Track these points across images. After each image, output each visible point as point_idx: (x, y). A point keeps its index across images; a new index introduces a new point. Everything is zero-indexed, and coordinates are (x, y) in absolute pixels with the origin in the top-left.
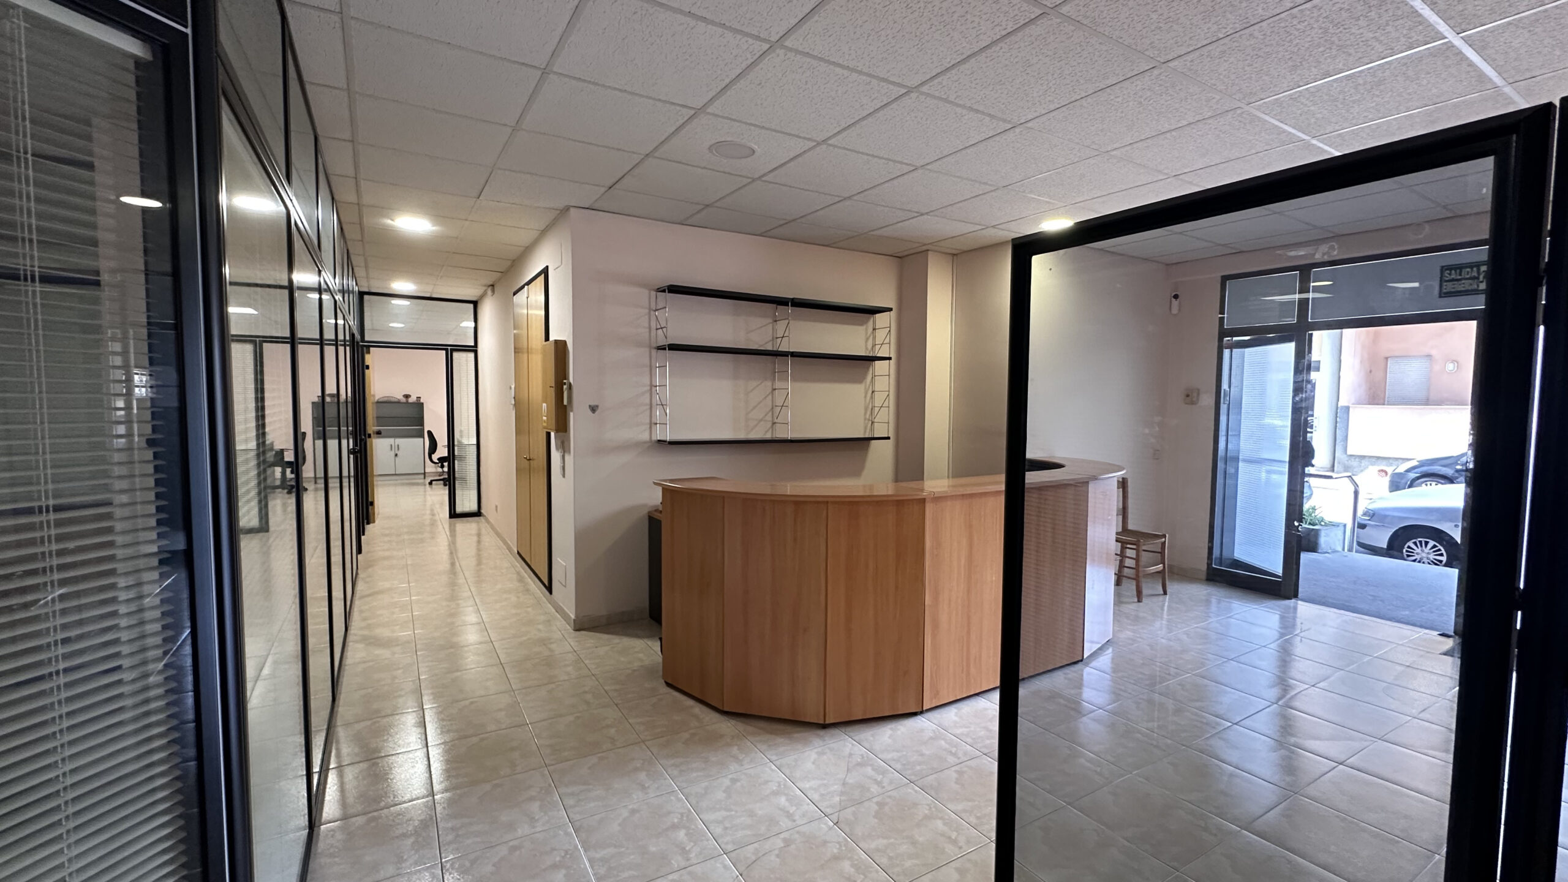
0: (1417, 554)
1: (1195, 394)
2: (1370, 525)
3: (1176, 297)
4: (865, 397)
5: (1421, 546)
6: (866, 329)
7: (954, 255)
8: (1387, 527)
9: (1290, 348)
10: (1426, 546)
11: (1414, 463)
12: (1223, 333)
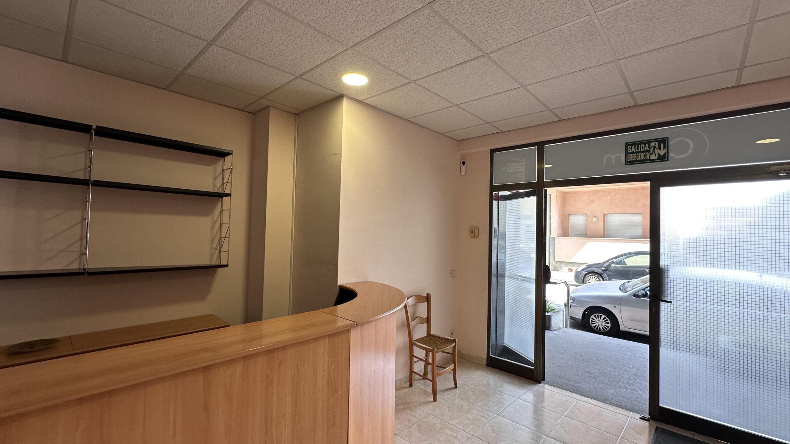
0: (597, 322)
1: (476, 231)
2: (573, 306)
3: (464, 163)
4: (213, 228)
5: (598, 318)
6: (215, 170)
7: (296, 114)
8: (581, 307)
9: (533, 200)
10: (600, 318)
11: (584, 266)
12: (493, 188)
